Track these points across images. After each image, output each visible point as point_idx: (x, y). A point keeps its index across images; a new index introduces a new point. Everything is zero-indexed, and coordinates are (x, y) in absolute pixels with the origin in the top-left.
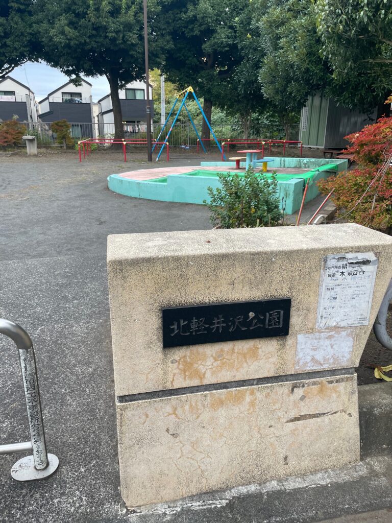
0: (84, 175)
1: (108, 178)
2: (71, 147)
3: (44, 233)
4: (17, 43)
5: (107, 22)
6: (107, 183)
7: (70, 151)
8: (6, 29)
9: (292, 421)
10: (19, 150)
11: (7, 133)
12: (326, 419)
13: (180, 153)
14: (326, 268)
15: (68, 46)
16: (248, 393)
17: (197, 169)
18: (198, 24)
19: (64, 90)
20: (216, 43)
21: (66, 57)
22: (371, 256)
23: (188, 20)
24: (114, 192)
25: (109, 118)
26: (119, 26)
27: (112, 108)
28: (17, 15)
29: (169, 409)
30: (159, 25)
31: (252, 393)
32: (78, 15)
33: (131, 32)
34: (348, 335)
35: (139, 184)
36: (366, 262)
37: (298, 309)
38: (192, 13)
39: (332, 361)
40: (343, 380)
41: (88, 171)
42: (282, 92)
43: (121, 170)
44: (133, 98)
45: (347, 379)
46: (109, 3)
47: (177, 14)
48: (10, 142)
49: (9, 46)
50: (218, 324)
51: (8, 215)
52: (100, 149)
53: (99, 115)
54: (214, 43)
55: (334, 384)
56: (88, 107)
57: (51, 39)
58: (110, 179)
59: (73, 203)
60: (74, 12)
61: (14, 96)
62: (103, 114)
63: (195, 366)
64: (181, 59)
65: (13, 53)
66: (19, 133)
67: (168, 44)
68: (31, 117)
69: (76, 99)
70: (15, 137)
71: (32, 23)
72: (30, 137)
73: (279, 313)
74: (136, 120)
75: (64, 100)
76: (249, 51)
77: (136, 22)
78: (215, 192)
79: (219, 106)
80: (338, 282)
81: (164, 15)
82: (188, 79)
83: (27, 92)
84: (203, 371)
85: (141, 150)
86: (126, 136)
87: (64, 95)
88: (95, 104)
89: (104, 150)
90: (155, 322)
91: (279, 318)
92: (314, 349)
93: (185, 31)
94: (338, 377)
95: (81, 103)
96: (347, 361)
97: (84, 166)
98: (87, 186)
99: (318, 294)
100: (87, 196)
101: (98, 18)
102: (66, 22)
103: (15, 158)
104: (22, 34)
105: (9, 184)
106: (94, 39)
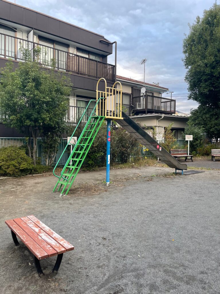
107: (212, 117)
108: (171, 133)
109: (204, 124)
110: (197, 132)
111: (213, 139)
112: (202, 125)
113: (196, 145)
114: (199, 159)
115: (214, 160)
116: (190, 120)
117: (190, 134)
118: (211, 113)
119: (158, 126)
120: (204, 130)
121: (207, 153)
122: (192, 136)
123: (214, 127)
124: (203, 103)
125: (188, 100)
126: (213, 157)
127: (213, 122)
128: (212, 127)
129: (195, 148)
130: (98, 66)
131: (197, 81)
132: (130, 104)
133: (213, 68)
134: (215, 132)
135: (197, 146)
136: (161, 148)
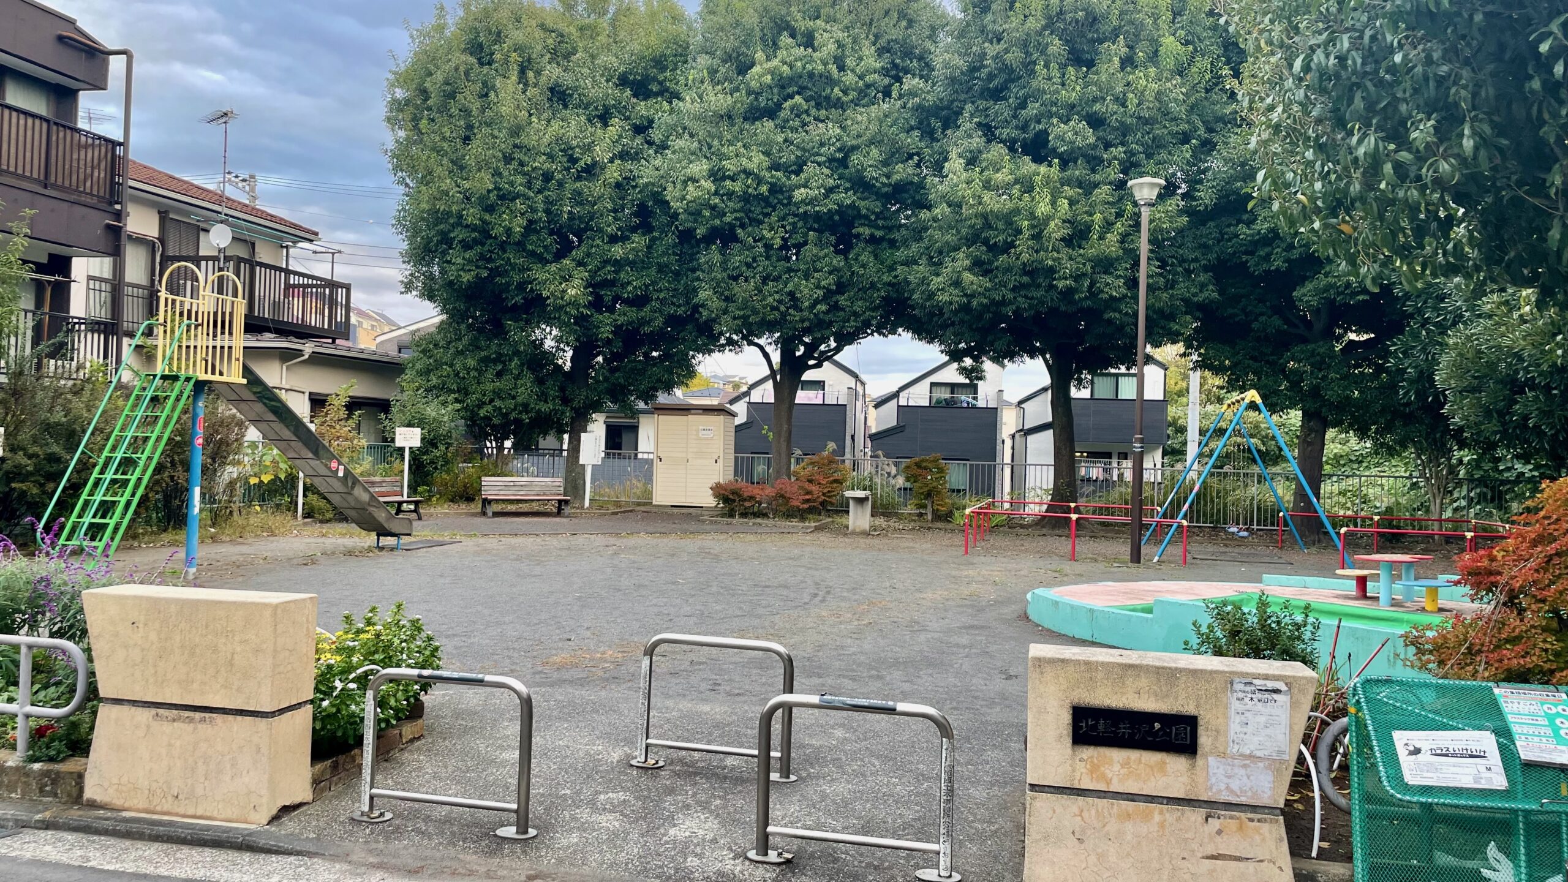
0: (974, 585)
1: (1029, 596)
2: (944, 517)
3: (911, 682)
4: (860, 303)
5: (1054, 260)
6: (1026, 607)
7: (939, 525)
8: (842, 277)
9: (1208, 858)
10: (830, 520)
11: (810, 481)
12: (1251, 866)
13: (1226, 545)
14: (1233, 691)
15: (965, 308)
16: (1156, 813)
17: (1249, 591)
18: (1284, 245)
19: (935, 378)
20: (1330, 286)
21: (957, 327)
22: (1281, 686)
23: (1257, 237)
24: (1038, 625)
25: (1043, 446)
26: (1084, 264)
27: (1050, 419)
28: (868, 249)
29: (1075, 809)
30: (1181, 252)
31: (1161, 812)
32: (995, 249)
33: (1111, 273)
34: (1266, 768)
35: (1092, 611)
36: (1277, 691)
37: (1207, 729)
38: (1266, 225)
39: (1249, 794)
40: (1265, 820)
41: (983, 576)
42: (1501, 414)
43: (1059, 579)
44: (1112, 396)
45: (1271, 821)
46: (1064, 221)
47: (1229, 226)
48: (814, 501)
49: (843, 309)
50: (1124, 729)
51: (842, 647)
52: (1013, 525)
53: (1017, 435)
54: (1325, 286)
55: (1256, 824)
56: (991, 415)
57: (931, 295)
58: (1033, 598)
59: (955, 639)
60: (986, 242)
61: (821, 392)
62: (1028, 432)
63: (1102, 769)
64: (1237, 319)
65: (848, 321)
66: (836, 481)
67: (1201, 291)
68: (853, 437)
69: (963, 397)
70: (826, 491)
71: (895, 263)
72: (861, 494)
73: (1185, 729)
74: (1115, 449)
75: (934, 401)
76: (1425, 302)
77: (1124, 253)
78: (1204, 630)
79: (1351, 426)
80: (1248, 707)
81: (1194, 230)
82: (1257, 364)
83: (851, 382)
84: (1110, 776)
85: (1118, 532)
86: (1082, 495)
87: (934, 389)
88: (1009, 404)
89: (1022, 526)
90: (1066, 718)
91: (1186, 734)
92: (1229, 777)
93: (1247, 262)
94: (1260, 816)
95: (974, 407)
96: (1269, 797)
97: (973, 564)
98: (981, 610)
99: (1227, 717)
100: (982, 627)
101: (1037, 252)
102: (967, 262)
103: (824, 538)
104: (873, 285)
105: (828, 593)
106: (1023, 293)
107: (486, 366)
108: (347, 419)
109: (459, 391)
110: (434, 419)
111: (489, 445)
112: (453, 392)
113: (432, 462)
114: (440, 510)
115: (490, 514)
116: (409, 375)
117: (409, 425)
118: (482, 354)
119: (288, 387)
120: (458, 410)
121: (467, 494)
122: (418, 431)
123: (491, 401)
124: (455, 316)
125: (402, 293)
126: (486, 502)
127: (489, 387)
128: (484, 403)
129: (428, 474)
130: (54, 138)
131: (435, 239)
132: (153, 281)
133: (490, 209)
134: (495, 421)
135: (436, 468)
136: (341, 468)
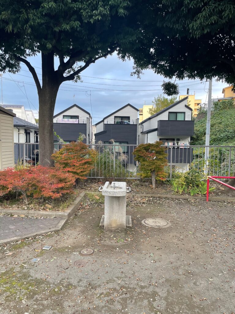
19: (116, 115)
27: (157, 127)
44: (175, 120)
56: (135, 127)
61: (77, 120)
68: (89, 135)
69: (125, 121)
74: (176, 138)
75: (116, 122)
83: (88, 116)
87: (116, 118)
95: (129, 124)
